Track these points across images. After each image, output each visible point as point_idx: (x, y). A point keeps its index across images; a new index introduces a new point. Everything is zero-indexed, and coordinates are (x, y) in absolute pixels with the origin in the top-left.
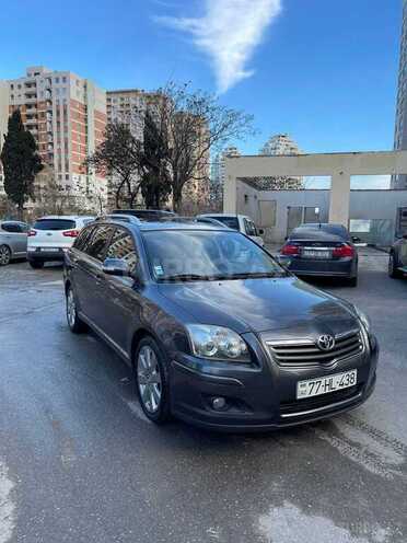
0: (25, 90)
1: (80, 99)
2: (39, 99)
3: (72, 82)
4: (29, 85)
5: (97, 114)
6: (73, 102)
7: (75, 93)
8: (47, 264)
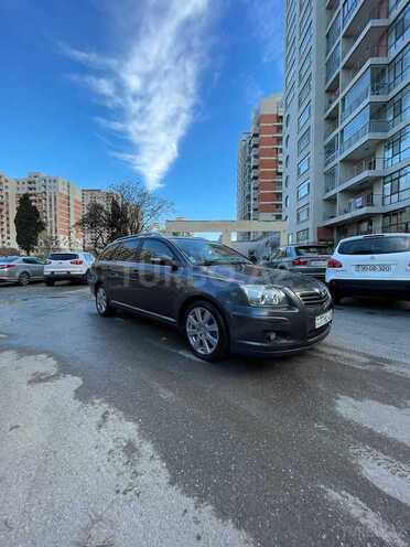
0: (27, 185)
1: (66, 193)
2: (37, 191)
3: (60, 182)
4: (30, 183)
5: (76, 201)
6: (61, 194)
7: (62, 188)
8: (57, 283)
